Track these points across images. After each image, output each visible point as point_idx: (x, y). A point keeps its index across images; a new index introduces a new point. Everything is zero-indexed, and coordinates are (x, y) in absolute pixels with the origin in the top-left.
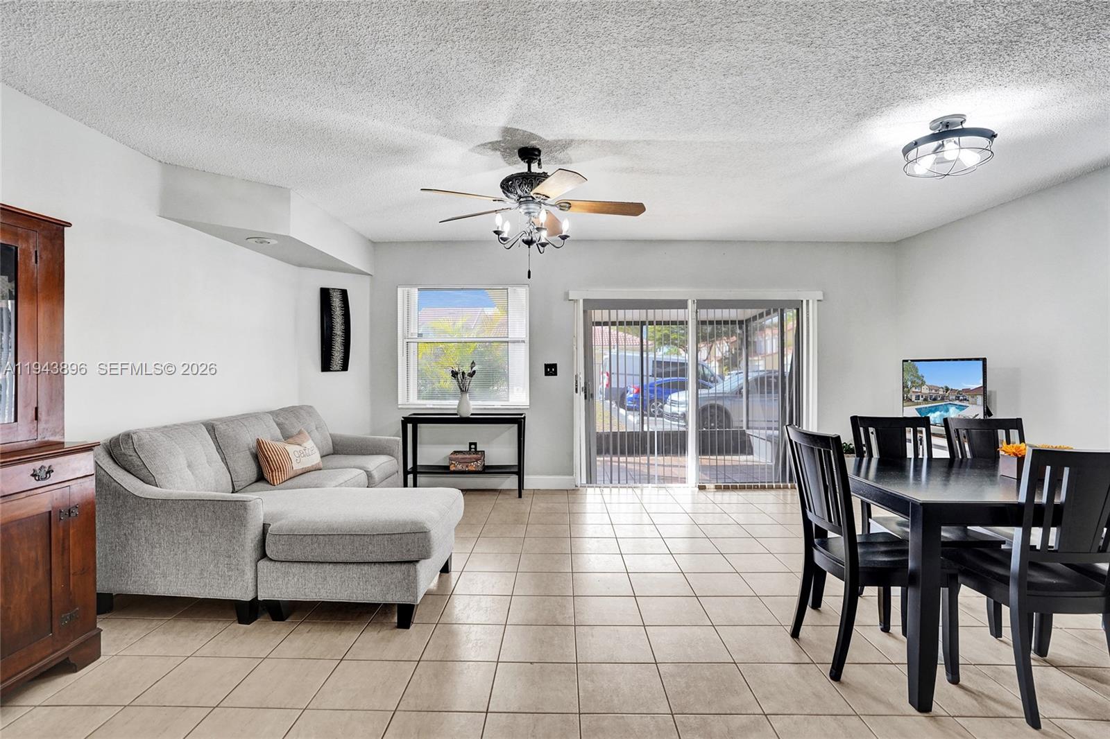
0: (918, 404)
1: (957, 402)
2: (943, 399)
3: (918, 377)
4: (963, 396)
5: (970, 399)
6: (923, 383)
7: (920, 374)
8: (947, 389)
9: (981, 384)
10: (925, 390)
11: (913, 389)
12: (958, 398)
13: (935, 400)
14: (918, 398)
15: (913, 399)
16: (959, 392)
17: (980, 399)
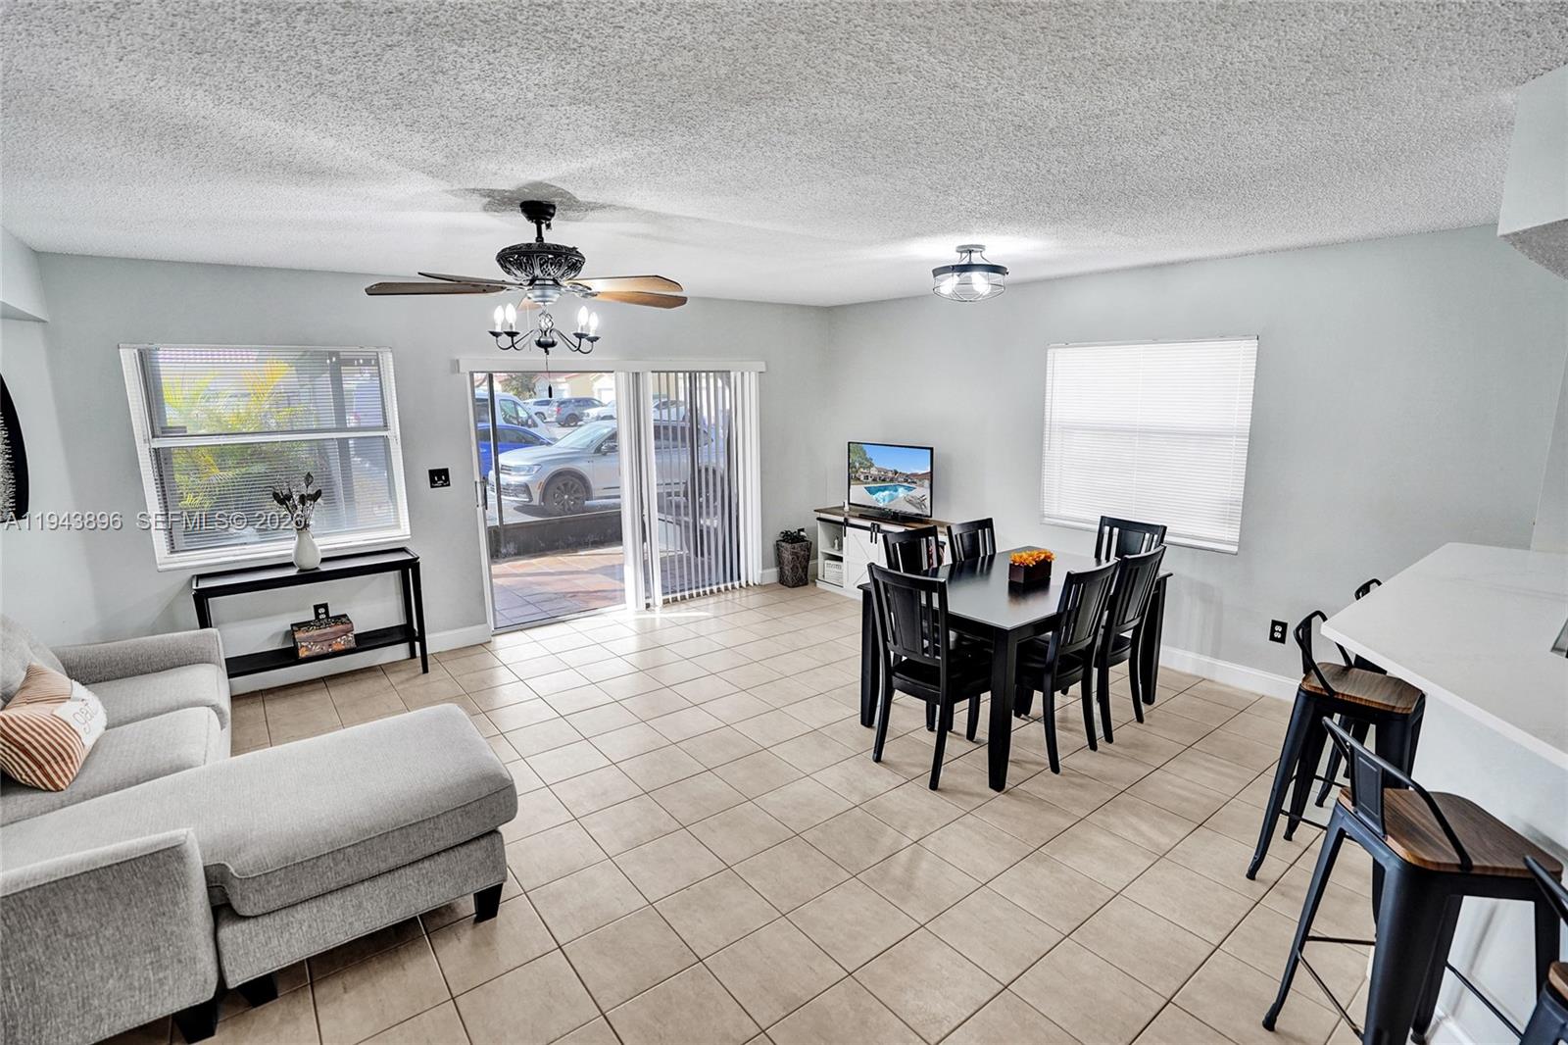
0: (866, 483)
1: (905, 484)
2: (892, 480)
3: (866, 459)
4: (911, 479)
5: (918, 483)
6: (872, 465)
7: (868, 456)
8: (896, 473)
9: (929, 470)
10: (874, 471)
11: (862, 470)
12: (906, 481)
13: (884, 480)
14: (867, 477)
15: (862, 478)
16: (907, 476)
17: (927, 483)
